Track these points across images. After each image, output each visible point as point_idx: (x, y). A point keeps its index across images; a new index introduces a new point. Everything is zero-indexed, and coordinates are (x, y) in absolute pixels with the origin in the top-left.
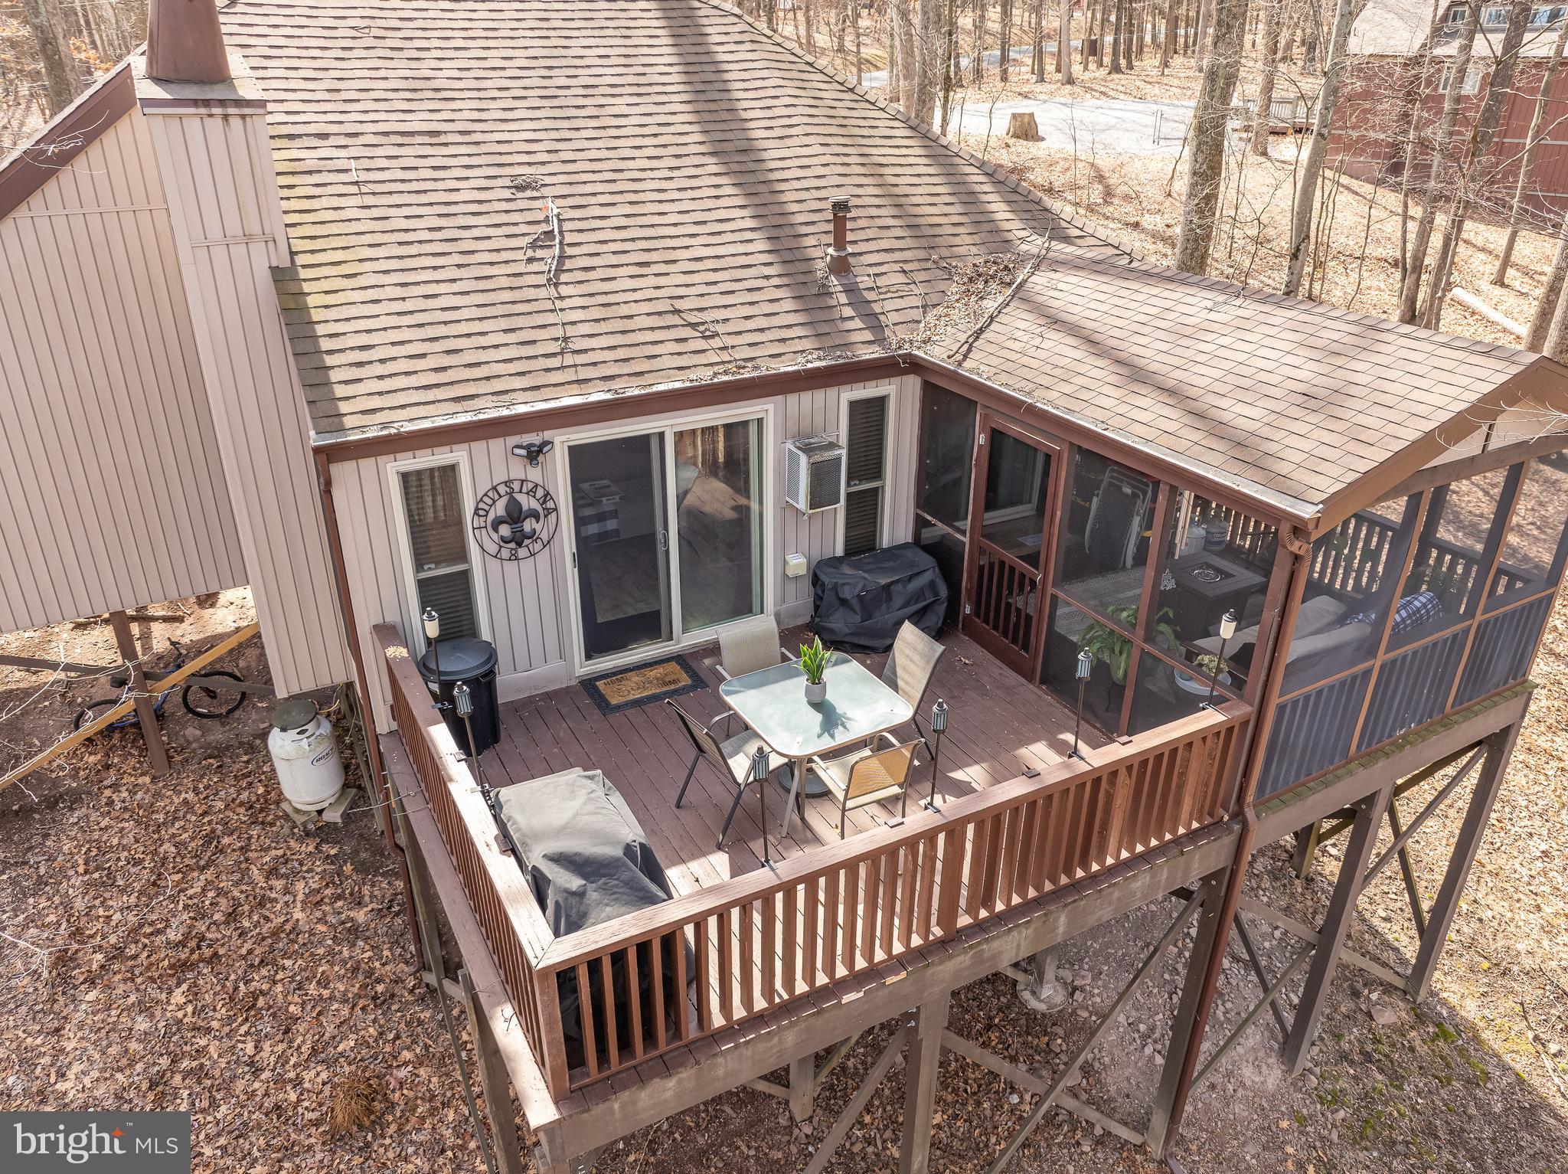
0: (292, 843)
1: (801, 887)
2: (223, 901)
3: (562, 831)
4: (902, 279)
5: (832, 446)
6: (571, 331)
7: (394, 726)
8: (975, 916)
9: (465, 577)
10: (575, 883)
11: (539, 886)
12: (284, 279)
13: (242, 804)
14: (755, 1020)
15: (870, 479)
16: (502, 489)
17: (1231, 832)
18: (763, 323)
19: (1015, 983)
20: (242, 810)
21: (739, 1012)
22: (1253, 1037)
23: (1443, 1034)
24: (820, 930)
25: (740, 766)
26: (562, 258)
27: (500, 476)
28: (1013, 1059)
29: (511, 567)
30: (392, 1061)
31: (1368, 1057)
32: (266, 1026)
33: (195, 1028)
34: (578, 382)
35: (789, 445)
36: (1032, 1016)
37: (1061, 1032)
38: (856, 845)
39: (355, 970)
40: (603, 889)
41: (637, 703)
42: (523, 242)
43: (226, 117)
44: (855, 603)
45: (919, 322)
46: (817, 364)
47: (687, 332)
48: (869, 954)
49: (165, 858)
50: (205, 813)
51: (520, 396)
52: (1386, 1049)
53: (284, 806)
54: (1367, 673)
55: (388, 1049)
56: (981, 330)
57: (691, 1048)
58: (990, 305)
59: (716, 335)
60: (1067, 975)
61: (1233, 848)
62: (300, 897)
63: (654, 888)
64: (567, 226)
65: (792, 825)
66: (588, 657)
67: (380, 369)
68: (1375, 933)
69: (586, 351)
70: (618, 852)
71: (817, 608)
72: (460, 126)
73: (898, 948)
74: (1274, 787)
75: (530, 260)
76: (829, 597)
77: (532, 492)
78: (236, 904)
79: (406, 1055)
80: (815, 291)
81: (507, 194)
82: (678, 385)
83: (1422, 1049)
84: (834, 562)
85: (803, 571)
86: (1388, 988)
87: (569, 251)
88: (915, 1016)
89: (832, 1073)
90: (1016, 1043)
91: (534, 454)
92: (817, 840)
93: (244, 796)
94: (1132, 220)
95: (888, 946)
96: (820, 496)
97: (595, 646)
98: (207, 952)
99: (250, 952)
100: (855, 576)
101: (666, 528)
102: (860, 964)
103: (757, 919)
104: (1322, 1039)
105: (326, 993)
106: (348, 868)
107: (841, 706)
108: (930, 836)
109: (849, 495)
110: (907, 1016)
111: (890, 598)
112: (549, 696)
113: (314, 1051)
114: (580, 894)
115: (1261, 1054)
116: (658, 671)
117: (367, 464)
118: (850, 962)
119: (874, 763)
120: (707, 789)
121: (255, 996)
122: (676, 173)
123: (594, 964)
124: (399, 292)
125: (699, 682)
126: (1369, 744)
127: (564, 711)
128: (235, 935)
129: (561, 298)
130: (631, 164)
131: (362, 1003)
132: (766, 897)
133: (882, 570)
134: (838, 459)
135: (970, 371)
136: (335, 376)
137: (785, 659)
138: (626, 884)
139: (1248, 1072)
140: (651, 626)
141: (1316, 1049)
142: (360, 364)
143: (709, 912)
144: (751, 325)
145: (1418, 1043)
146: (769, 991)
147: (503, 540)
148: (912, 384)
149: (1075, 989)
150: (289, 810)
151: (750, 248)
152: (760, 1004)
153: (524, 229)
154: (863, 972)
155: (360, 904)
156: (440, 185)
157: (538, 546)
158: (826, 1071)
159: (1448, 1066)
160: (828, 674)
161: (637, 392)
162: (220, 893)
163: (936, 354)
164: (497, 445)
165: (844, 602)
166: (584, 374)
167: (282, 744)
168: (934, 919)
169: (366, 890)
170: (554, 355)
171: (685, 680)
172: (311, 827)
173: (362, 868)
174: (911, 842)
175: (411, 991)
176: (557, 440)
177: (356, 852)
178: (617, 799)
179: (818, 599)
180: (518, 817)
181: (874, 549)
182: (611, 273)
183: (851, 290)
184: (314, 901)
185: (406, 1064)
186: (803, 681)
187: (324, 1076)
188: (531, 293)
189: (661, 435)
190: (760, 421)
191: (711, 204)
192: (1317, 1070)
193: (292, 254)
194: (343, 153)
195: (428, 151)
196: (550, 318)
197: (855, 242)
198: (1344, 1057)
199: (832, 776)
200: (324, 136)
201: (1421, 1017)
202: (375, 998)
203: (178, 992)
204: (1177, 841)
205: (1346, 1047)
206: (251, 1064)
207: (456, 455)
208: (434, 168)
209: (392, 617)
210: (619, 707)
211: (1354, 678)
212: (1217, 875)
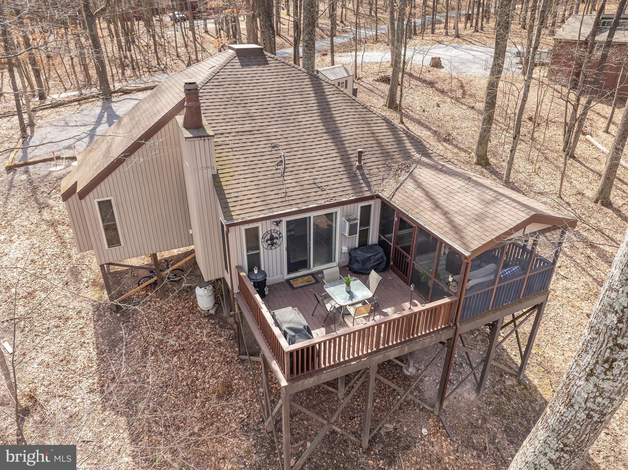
0: (201, 319)
1: (342, 337)
2: (184, 334)
3: (290, 322)
4: (377, 170)
5: (356, 219)
6: (288, 190)
7: (239, 291)
8: (384, 346)
9: (258, 254)
10: (293, 334)
11: (285, 334)
12: (216, 178)
13: (186, 307)
14: (331, 367)
15: (366, 226)
16: (269, 232)
17: (453, 329)
18: (338, 186)
19: (402, 367)
20: (187, 309)
21: (327, 365)
22: (469, 386)
23: (526, 388)
24: (347, 347)
25: (328, 307)
26: (285, 168)
27: (269, 229)
28: (400, 387)
29: (270, 251)
30: (233, 379)
31: (502, 393)
32: (199, 368)
33: (180, 367)
34: (290, 205)
35: (344, 219)
36: (406, 376)
37: (413, 380)
38: (357, 327)
39: (221, 354)
40: (299, 335)
41: (301, 287)
42: (275, 164)
43: (204, 140)
44: (360, 261)
45: (381, 184)
46: (352, 198)
47: (317, 189)
48: (358, 353)
49: (167, 322)
50: (176, 310)
51: (275, 210)
52: (508, 391)
53: (198, 308)
54: (493, 289)
55: (231, 375)
56: (398, 188)
57: (316, 372)
58: (402, 179)
59: (325, 190)
60: (417, 365)
61: (454, 333)
62: (205, 334)
63: (310, 336)
64: (286, 158)
65: (341, 322)
66: (288, 274)
67: (240, 203)
68: (511, 359)
69: (291, 196)
70: (302, 327)
71: (350, 262)
72: (257, 128)
73: (365, 352)
74: (466, 317)
75: (277, 169)
76: (353, 260)
77: (276, 233)
78: (188, 335)
79: (236, 377)
80: (352, 175)
81: (270, 149)
82: (315, 205)
83: (518, 392)
84: (355, 249)
85: (347, 251)
86: (511, 375)
87: (287, 166)
88: (369, 369)
89: (349, 387)
90: (401, 383)
91: (278, 223)
92: (347, 326)
93: (187, 305)
94: (472, 105)
95: (362, 352)
96: (352, 231)
97: (290, 271)
98: (182, 348)
99: (193, 348)
100: (360, 254)
101: (310, 240)
102: (356, 355)
103: (332, 345)
104: (489, 387)
105: (214, 360)
106: (217, 327)
107: (355, 293)
108: (373, 327)
109: (360, 231)
110: (367, 369)
111: (370, 260)
112: (278, 284)
113: (212, 375)
114: (294, 336)
115: (470, 390)
116: (306, 278)
117: (237, 227)
118: (353, 355)
119: (363, 308)
120: (320, 311)
121: (195, 360)
122: (315, 140)
123: (297, 351)
124: (244, 180)
125: (317, 282)
126: (495, 307)
127: (282, 288)
128: (188, 344)
129: (285, 180)
130: (303, 138)
131: (223, 363)
132: (335, 339)
133: (368, 252)
134: (357, 223)
135: (393, 202)
136: (230, 205)
137: (341, 278)
138: (304, 334)
139: (466, 395)
140: (304, 264)
141: (487, 390)
142: (236, 201)
143: (322, 342)
144: (334, 186)
145: (517, 390)
146: (334, 360)
147: (269, 245)
148: (379, 201)
149: (419, 369)
150: (200, 310)
151: (335, 163)
152: (332, 363)
153: (275, 160)
154: (356, 357)
155: (221, 337)
156: (253, 147)
157: (277, 246)
158: (348, 387)
159: (525, 397)
160: (352, 284)
161: (304, 208)
162: (183, 332)
163: (385, 195)
164: (269, 222)
165: (357, 261)
166: (291, 203)
167: (199, 291)
168: (374, 346)
169: (223, 333)
170: (283, 197)
171: (314, 281)
172: (206, 314)
173: (221, 327)
174: (369, 328)
175: (236, 361)
176: (284, 220)
177: (219, 322)
178: (301, 315)
179: (350, 259)
180: (280, 318)
181: (366, 245)
182: (297, 172)
183: (363, 175)
184: (209, 335)
185: (236, 379)
186: (345, 285)
187: (215, 381)
188: (277, 179)
189: (310, 217)
190: (336, 212)
191: (324, 149)
192: (486, 396)
193: (218, 170)
194: (227, 139)
195: (249, 137)
196: (282, 187)
197: (364, 159)
198: (495, 393)
199: (352, 310)
200: (222, 134)
201: (520, 383)
202: (227, 362)
203: (175, 358)
204: (438, 330)
205: (496, 390)
206: (196, 377)
207: (259, 224)
208: (251, 142)
209: (240, 264)
210: (296, 288)
211: (488, 291)
212: (450, 339)
